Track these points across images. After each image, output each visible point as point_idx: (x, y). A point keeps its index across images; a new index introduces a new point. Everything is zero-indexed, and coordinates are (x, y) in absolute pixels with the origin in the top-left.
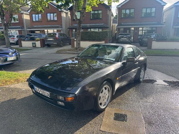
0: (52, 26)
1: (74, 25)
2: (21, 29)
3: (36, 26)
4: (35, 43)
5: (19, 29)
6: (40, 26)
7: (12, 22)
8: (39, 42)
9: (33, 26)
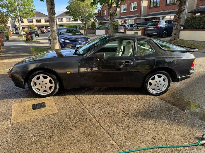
0: (169, 11)
1: (201, 7)
2: (136, 18)
3: (152, 13)
4: (137, 32)
5: (135, 18)
6: (156, 13)
7: (131, 10)
8: (141, 31)
9: (149, 13)
